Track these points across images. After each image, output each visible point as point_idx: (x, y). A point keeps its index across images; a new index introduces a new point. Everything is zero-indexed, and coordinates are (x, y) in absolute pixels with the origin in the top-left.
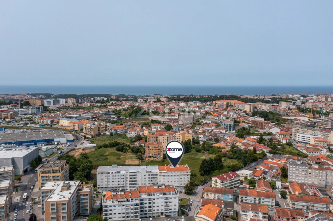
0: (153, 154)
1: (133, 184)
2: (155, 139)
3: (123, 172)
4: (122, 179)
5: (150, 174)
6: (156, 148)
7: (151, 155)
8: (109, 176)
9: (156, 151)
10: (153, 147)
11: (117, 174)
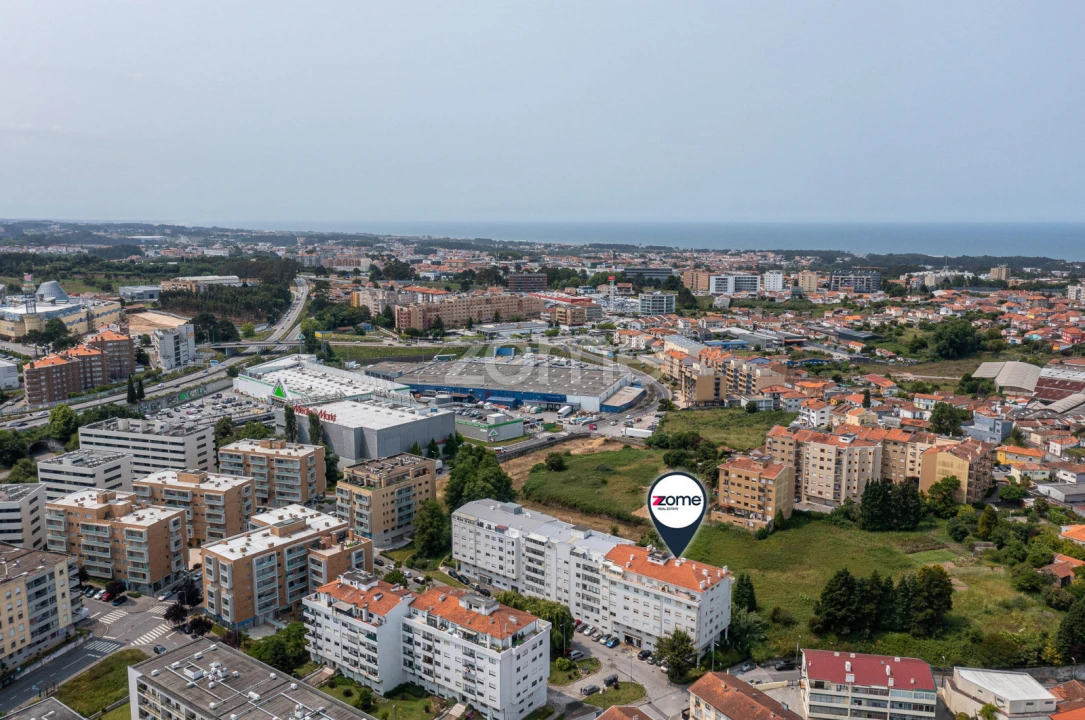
0: (739, 502)
1: (537, 582)
2: (792, 449)
3: (514, 534)
4: (509, 553)
5: (582, 561)
6: (747, 483)
7: (733, 502)
8: (479, 534)
9: (749, 493)
10: (740, 476)
11: (498, 535)
